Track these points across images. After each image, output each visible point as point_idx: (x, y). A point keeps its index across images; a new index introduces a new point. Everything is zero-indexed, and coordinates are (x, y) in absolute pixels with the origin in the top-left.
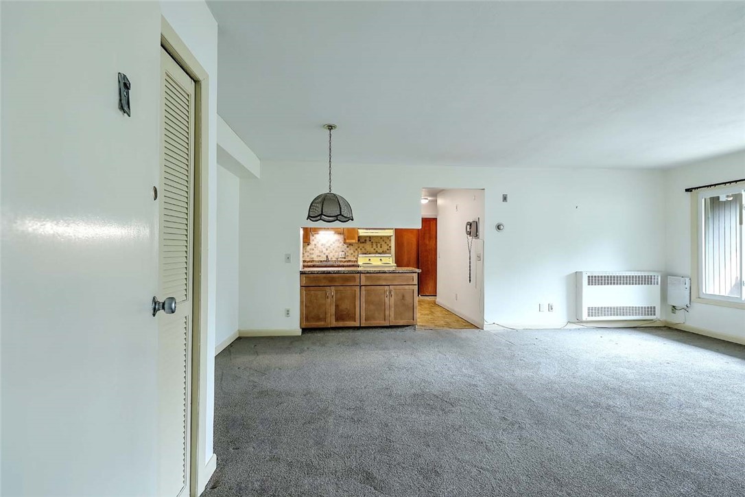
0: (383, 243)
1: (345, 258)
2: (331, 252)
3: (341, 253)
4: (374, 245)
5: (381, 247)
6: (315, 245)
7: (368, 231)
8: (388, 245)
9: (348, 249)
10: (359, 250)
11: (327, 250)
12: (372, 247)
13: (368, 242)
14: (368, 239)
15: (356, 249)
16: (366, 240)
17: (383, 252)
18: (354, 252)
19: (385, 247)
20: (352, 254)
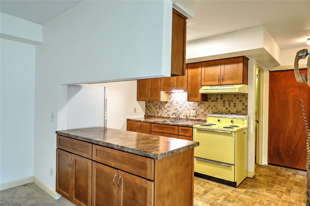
0: (237, 102)
1: (196, 117)
2: (184, 110)
3: (193, 111)
4: (227, 103)
5: (235, 106)
6: (171, 103)
7: (213, 88)
8: (243, 104)
9: (199, 108)
10: (210, 108)
11: (180, 107)
12: (224, 106)
13: (219, 100)
14: (219, 97)
15: (207, 108)
16: (217, 98)
17: (238, 113)
18: (205, 110)
19: (240, 107)
20: (203, 113)
